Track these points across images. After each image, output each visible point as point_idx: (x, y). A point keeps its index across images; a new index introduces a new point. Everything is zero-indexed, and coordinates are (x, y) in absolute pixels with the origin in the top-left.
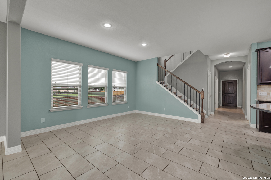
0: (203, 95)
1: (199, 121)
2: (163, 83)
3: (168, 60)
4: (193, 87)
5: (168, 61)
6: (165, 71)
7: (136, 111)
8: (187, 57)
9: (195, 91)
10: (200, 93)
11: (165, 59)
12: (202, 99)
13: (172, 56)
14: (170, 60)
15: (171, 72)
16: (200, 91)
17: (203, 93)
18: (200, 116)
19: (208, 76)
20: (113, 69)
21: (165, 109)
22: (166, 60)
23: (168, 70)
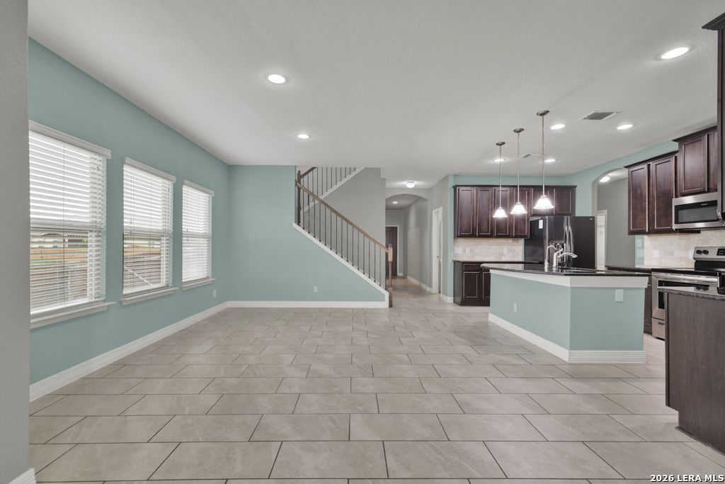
1: (385, 304)
3: (307, 173)
4: (373, 240)
5: (306, 177)
7: (230, 304)
8: (349, 177)
9: (377, 247)
10: (387, 250)
11: (299, 171)
13: (313, 169)
14: (310, 174)
15: (322, 197)
18: (387, 295)
20: (186, 181)
21: (316, 289)
22: (302, 173)
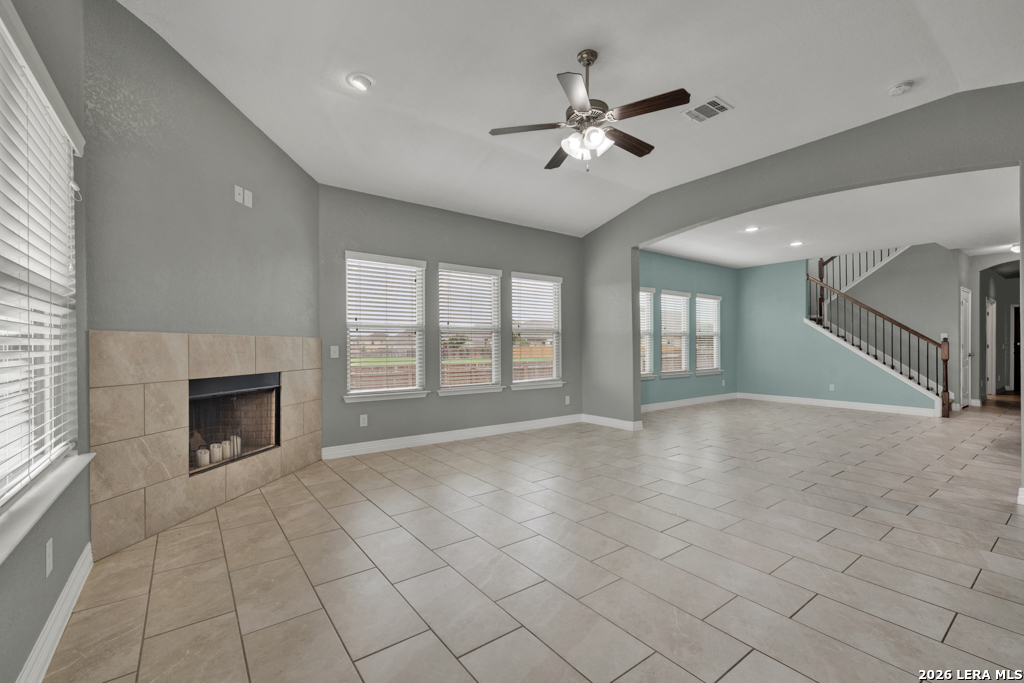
0: (946, 352)
1: (935, 412)
2: (820, 322)
3: (831, 260)
4: (916, 333)
6: (822, 288)
9: (923, 343)
10: (939, 345)
11: (821, 259)
12: (945, 362)
15: (843, 291)
16: (940, 341)
17: (946, 347)
18: (938, 401)
19: (960, 303)
20: (698, 294)
23: (830, 284)
